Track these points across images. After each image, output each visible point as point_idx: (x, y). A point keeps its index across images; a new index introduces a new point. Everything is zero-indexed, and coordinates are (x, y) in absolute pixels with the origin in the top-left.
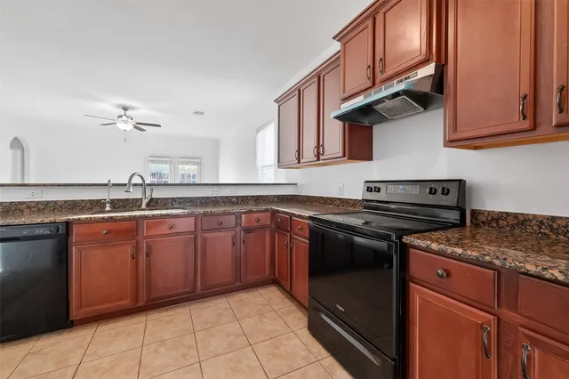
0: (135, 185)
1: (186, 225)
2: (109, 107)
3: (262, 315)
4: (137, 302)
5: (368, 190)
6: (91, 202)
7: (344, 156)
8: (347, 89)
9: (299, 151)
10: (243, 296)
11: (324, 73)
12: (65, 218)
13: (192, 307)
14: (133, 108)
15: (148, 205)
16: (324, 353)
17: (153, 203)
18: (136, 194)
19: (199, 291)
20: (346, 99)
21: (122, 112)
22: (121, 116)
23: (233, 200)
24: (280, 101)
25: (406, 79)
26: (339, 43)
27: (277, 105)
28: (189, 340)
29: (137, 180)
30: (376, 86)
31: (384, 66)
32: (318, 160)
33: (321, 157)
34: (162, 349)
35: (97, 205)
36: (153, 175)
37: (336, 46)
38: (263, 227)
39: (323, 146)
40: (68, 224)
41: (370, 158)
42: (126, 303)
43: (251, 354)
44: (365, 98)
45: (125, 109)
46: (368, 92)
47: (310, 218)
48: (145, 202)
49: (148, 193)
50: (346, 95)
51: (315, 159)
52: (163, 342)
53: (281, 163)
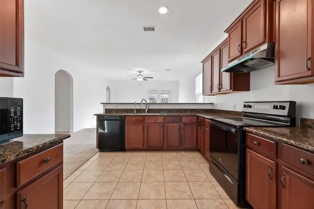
0: (143, 104)
1: (161, 120)
2: (135, 72)
3: (190, 161)
4: (144, 147)
5: (244, 107)
6: (130, 109)
7: (231, 89)
8: (230, 57)
9: (211, 87)
10: (183, 153)
11: (222, 48)
12: (124, 114)
13: (162, 153)
14: (143, 71)
15: (147, 111)
16: (214, 180)
17: (150, 111)
18: (144, 107)
19: (165, 147)
20: (230, 62)
21: (139, 74)
22: (138, 76)
23: (181, 111)
24: (204, 62)
25: (255, 51)
26: (227, 34)
27: (202, 64)
28: (160, 163)
29: (144, 102)
30: (243, 54)
31: (246, 45)
32: (220, 91)
33: (221, 90)
34: (151, 163)
35: (132, 111)
36: (150, 99)
37: (226, 35)
38: (193, 123)
39: (222, 84)
40: (125, 116)
41: (248, 89)
42: (140, 146)
43: (182, 172)
44: (238, 60)
45: (140, 72)
46: (239, 58)
47: (210, 119)
48: (146, 110)
49: (148, 107)
50: (230, 59)
51: (218, 91)
52: (152, 161)
53: (204, 93)
